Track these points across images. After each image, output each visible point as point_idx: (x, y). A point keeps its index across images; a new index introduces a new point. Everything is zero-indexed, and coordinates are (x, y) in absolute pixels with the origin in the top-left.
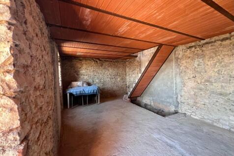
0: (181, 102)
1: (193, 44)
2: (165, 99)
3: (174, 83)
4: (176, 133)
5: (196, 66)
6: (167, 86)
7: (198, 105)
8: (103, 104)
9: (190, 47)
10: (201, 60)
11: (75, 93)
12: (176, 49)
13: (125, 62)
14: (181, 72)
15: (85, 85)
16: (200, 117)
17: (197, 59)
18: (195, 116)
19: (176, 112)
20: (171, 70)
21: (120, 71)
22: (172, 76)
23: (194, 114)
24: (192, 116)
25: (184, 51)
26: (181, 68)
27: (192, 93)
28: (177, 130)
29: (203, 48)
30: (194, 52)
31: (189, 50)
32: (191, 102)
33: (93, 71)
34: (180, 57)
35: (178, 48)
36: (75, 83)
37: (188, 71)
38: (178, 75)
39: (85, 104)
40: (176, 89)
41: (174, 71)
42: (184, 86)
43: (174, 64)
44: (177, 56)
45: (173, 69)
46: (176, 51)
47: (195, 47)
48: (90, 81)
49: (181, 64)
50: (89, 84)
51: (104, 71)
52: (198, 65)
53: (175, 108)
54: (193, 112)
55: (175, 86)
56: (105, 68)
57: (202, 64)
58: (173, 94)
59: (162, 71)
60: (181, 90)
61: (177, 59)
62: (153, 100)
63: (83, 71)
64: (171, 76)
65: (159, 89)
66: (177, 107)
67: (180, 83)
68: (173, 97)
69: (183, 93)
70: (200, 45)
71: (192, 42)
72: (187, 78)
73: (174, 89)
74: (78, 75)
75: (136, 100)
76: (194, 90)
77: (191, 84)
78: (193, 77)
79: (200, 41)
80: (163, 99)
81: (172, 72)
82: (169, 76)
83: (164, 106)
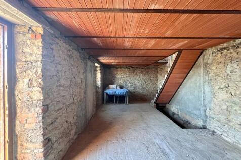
0: (210, 117)
1: (225, 45)
2: (192, 110)
3: (202, 92)
4: (182, 146)
5: (229, 72)
6: (195, 96)
7: (232, 124)
8: (130, 105)
9: (222, 50)
10: (235, 65)
11: (109, 93)
12: (204, 53)
13: (157, 69)
14: (211, 80)
15: (118, 88)
16: (234, 140)
17: (230, 64)
18: (227, 137)
19: (204, 128)
20: (199, 78)
21: (152, 77)
22: (200, 84)
23: (226, 135)
24: (222, 136)
25: (214, 54)
26: (210, 75)
27: (224, 107)
28: (187, 144)
29: (238, 50)
30: (226, 55)
31: (219, 53)
32: (223, 118)
33: (126, 76)
34: (209, 61)
35: (207, 51)
36: (111, 86)
37: (219, 78)
38: (207, 84)
39: (116, 102)
40: (204, 100)
41: (202, 78)
42: (214, 98)
43: (202, 70)
44: (205, 61)
45: (200, 76)
46: (204, 56)
47: (228, 49)
48: (124, 85)
49: (210, 71)
50: (122, 87)
51: (135, 77)
52: (232, 72)
53: (204, 123)
54: (224, 131)
55: (202, 96)
56: (136, 74)
57: (236, 70)
58: (201, 105)
59: (190, 79)
60: (210, 102)
61: (206, 64)
62: (180, 109)
63: (118, 76)
64: (198, 84)
65: (186, 98)
66: (205, 121)
67: (209, 94)
68: (200, 109)
69: (212, 106)
70: (234, 46)
71: (223, 43)
72: (217, 87)
73: (202, 100)
74: (114, 79)
75: (164, 107)
76: (227, 103)
77: (222, 95)
78: (225, 87)
79: (235, 41)
80: (190, 110)
81: (200, 79)
82: (196, 84)
83: (191, 118)
